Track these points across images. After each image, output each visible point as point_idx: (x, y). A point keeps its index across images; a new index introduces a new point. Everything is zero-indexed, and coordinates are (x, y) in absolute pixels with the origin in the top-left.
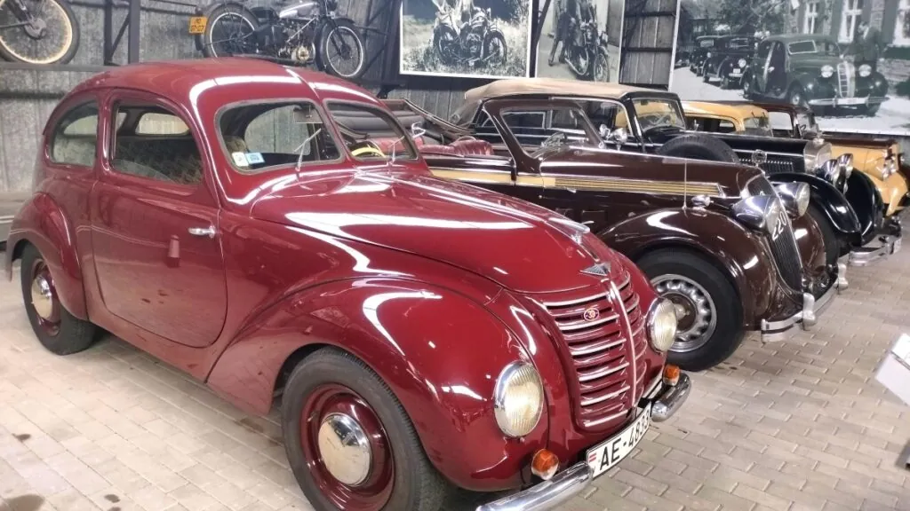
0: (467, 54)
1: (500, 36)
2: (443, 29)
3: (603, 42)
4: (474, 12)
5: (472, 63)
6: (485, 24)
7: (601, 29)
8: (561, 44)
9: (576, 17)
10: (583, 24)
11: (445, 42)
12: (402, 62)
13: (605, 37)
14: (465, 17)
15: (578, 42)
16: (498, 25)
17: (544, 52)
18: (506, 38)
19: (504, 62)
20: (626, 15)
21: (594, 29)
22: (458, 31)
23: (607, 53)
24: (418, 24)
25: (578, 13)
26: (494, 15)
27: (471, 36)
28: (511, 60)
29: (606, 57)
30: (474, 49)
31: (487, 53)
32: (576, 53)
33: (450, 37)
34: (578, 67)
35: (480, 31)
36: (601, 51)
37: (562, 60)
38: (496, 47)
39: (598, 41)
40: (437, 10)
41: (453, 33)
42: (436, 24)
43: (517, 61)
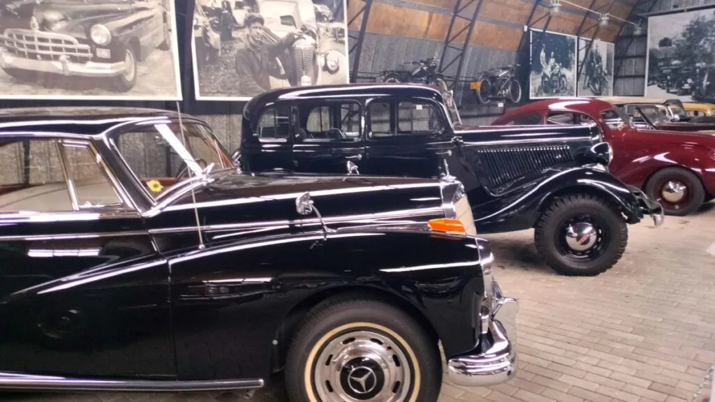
0: (553, 87)
1: (564, 76)
2: (545, 76)
3: (605, 74)
4: (555, 66)
5: (554, 91)
6: (559, 71)
7: (604, 67)
8: (588, 78)
9: (593, 62)
10: (597, 66)
11: (546, 82)
12: (531, 93)
13: (606, 72)
14: (552, 68)
15: (595, 76)
16: (564, 71)
17: (581, 82)
18: (567, 77)
19: (566, 89)
20: (616, 58)
21: (601, 67)
22: (550, 76)
23: (607, 79)
24: (536, 74)
25: (595, 60)
26: (563, 66)
27: (555, 78)
28: (569, 88)
29: (607, 82)
30: (555, 84)
31: (560, 86)
32: (594, 81)
33: (546, 79)
34: (595, 88)
35: (557, 75)
36: (604, 79)
37: (589, 86)
38: (563, 82)
39: (603, 74)
40: (542, 66)
41: (548, 77)
42: (542, 74)
43: (572, 88)
